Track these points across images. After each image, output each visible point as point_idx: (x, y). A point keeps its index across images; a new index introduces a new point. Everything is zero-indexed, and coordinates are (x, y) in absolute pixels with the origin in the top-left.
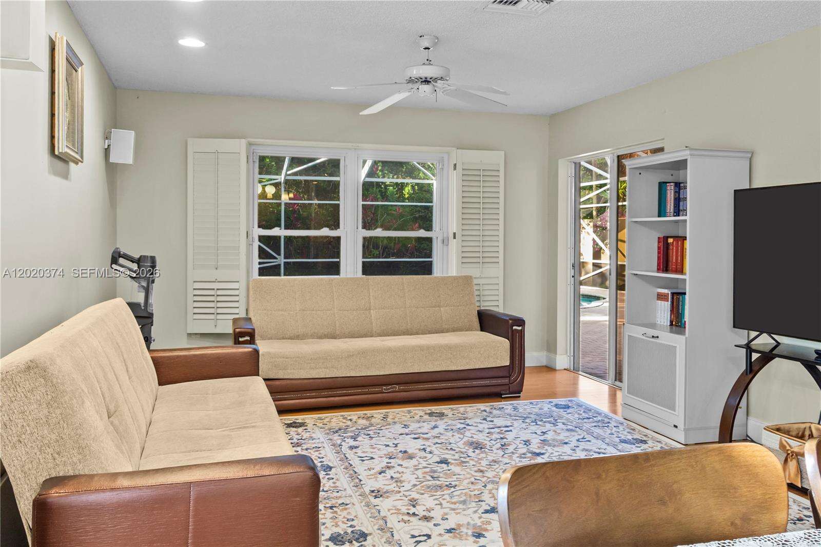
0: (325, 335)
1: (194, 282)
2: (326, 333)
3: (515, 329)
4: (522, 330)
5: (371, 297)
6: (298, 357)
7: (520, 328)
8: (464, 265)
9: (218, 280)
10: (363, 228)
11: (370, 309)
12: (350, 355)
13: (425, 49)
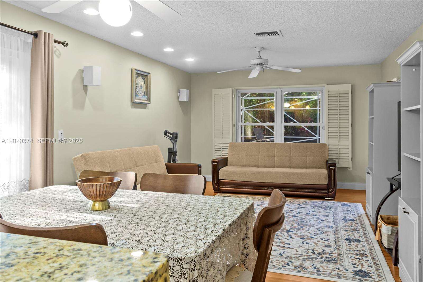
0: (254, 166)
1: (215, 143)
2: (255, 165)
3: (331, 168)
4: (335, 169)
5: (276, 151)
6: (233, 172)
7: (334, 168)
8: (330, 139)
9: (223, 143)
10: (285, 122)
11: (274, 156)
12: (253, 173)
13: (258, 52)
